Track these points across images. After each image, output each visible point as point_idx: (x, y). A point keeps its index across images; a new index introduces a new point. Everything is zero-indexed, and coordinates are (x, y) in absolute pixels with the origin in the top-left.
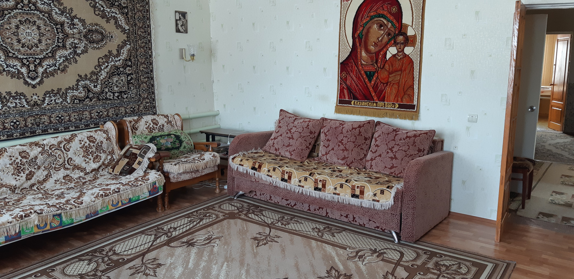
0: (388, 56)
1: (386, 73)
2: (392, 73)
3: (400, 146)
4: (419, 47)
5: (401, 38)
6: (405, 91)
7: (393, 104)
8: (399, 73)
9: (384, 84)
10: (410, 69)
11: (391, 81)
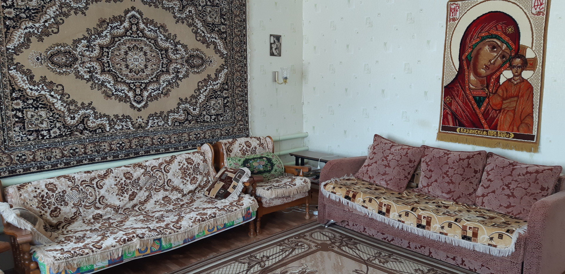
0: (502, 80)
1: (499, 99)
2: (506, 99)
3: (518, 183)
4: (540, 71)
5: (518, 60)
6: (522, 118)
7: (507, 133)
8: (516, 99)
9: (496, 110)
10: (529, 96)
11: (505, 108)
